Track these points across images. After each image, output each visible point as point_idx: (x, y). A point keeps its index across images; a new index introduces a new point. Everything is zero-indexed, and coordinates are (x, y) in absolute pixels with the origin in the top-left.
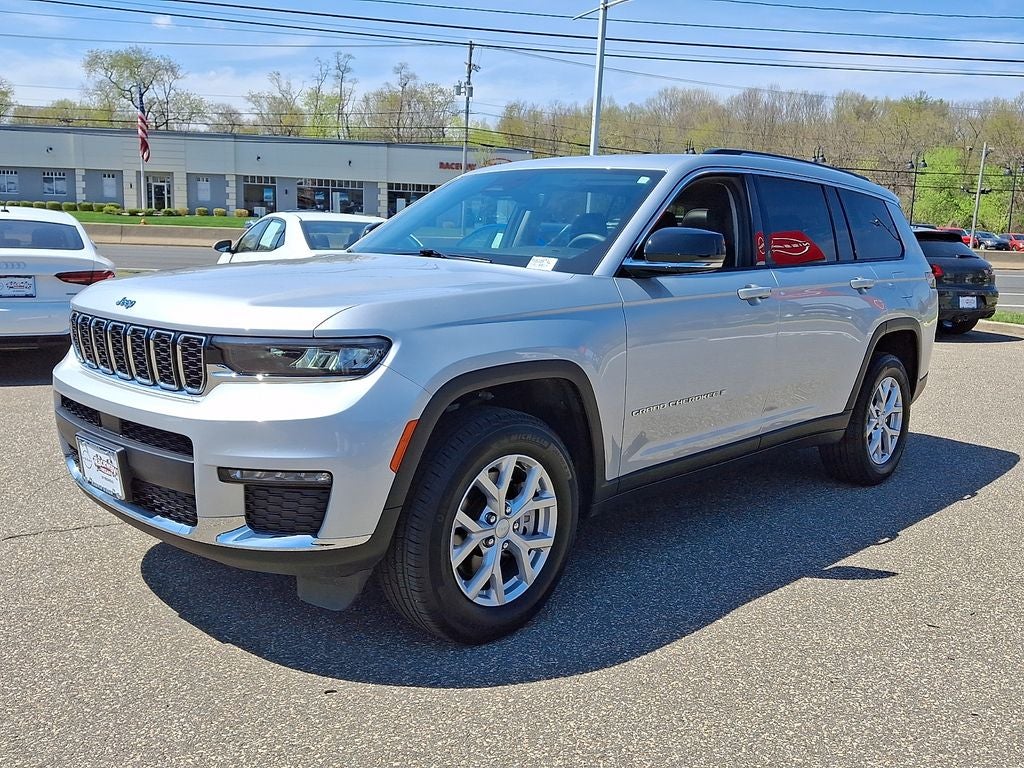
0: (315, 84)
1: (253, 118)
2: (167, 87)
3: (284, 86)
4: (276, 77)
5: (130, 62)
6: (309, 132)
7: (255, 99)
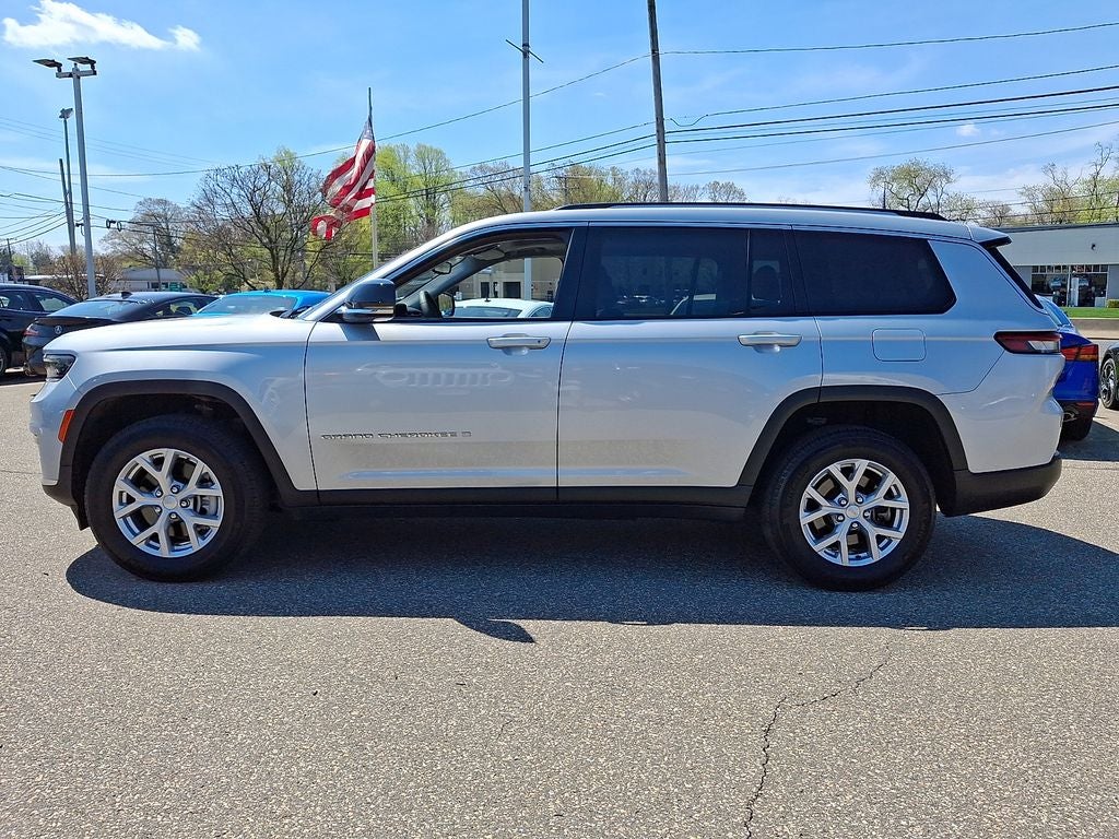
0: (1093, 170)
1: (1025, 210)
2: (939, 190)
3: (1059, 176)
4: (1050, 168)
5: (910, 175)
6: (1083, 217)
7: (1029, 192)
